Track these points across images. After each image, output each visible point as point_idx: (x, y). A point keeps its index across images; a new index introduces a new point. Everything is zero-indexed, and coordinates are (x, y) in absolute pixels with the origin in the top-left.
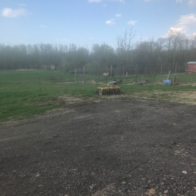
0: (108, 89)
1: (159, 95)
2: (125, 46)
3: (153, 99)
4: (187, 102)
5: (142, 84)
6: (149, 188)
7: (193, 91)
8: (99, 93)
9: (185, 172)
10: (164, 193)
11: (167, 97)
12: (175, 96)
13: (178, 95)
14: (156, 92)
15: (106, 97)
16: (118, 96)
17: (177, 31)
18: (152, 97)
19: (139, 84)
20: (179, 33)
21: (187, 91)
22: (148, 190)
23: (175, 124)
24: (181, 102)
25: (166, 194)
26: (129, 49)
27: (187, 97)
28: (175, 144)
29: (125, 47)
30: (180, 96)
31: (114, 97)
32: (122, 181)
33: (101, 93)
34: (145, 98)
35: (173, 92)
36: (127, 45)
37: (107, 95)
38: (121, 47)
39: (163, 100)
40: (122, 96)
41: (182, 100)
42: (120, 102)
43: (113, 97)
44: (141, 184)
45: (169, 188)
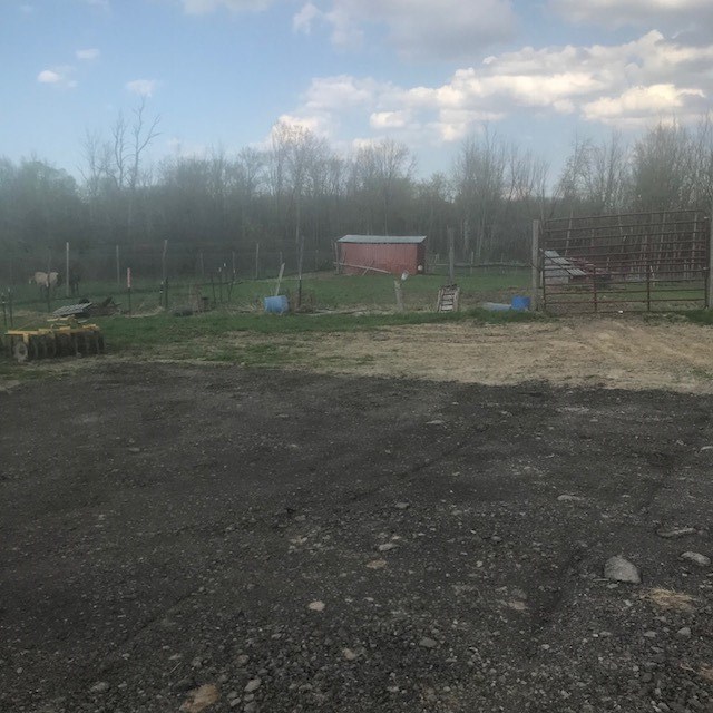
0: (53, 336)
1: (248, 350)
2: (119, 172)
3: (224, 363)
4: (337, 370)
5: (188, 313)
6: (195, 686)
7: (355, 331)
8: (13, 353)
9: (317, 606)
10: (244, 693)
11: (275, 355)
12: (299, 350)
13: (308, 346)
14: (239, 342)
15: (43, 368)
16: (93, 362)
17: (304, 130)
18: (224, 359)
19: (177, 315)
20: (308, 137)
21: (339, 333)
22: (191, 693)
23: (294, 445)
24: (318, 371)
25: (254, 692)
26: (137, 185)
27: (338, 352)
28: (291, 512)
29: (117, 175)
30: (315, 351)
31: (76, 367)
32: (93, 681)
33: (22, 353)
34: (199, 361)
35: (295, 339)
36: (126, 170)
37: (48, 360)
38: (103, 174)
39: (260, 368)
40: (111, 358)
41: (323, 362)
42: (101, 383)
43: (74, 365)
44: (166, 677)
45: (264, 671)
